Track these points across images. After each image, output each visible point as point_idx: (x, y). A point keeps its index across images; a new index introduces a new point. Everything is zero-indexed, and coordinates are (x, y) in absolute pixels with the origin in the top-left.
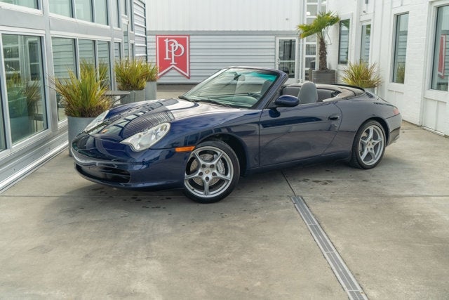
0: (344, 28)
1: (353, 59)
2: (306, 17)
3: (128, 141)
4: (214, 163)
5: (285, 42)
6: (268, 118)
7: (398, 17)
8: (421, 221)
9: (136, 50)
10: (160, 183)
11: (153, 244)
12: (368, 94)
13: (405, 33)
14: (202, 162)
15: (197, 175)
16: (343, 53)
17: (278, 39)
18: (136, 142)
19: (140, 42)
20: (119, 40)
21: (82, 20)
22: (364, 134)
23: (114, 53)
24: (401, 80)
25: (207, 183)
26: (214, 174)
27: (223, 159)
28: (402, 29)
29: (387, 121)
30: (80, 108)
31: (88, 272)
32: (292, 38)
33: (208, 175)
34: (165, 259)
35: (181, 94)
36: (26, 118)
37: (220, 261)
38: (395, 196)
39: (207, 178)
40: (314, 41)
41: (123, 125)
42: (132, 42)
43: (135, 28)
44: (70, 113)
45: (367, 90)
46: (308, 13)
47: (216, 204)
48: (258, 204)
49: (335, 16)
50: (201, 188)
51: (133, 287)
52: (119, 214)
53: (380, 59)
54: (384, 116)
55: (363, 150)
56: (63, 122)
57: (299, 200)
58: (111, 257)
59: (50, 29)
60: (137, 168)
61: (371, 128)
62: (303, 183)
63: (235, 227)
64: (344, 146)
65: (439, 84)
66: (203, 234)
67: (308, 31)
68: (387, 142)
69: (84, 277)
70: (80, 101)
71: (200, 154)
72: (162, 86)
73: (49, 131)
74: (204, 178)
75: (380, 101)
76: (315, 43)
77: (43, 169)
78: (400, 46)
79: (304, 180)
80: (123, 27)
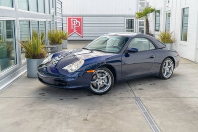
0: (157, 14)
1: (162, 29)
2: (139, 8)
3: (66, 68)
5: (129, 20)
7: (183, 9)
9: (58, 24)
13: (187, 16)
14: (98, 77)
16: (157, 25)
17: (125, 19)
18: (69, 68)
19: (59, 21)
20: (50, 20)
21: (33, 12)
23: (48, 25)
24: (186, 40)
26: (103, 82)
28: (186, 14)
30: (33, 54)
32: (133, 18)
36: (6, 59)
39: (100, 84)
40: (143, 20)
42: (56, 21)
43: (57, 14)
46: (140, 6)
49: (153, 8)
50: (96, 88)
53: (175, 30)
54: (173, 56)
55: (164, 71)
56: (24, 60)
59: (18, 17)
67: (140, 15)
72: (70, 41)
73: (18, 65)
74: (98, 84)
77: (15, 84)
78: (185, 22)
80: (52, 14)
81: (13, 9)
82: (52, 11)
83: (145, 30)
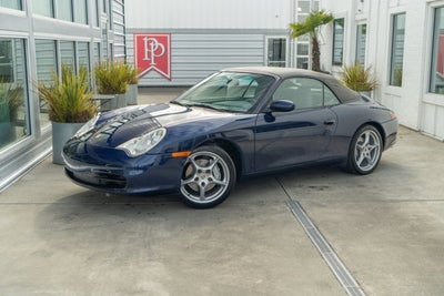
0: (338, 27)
1: (348, 60)
2: (297, 14)
3: (123, 146)
4: (210, 168)
5: (274, 40)
6: (264, 123)
7: (395, 17)
8: (417, 223)
9: (115, 50)
10: (154, 189)
11: (153, 247)
12: (364, 98)
13: (403, 32)
14: (198, 168)
15: (193, 180)
16: (337, 53)
17: (267, 37)
18: (132, 147)
19: (118, 41)
20: (99, 40)
21: (62, 20)
22: (360, 139)
23: (94, 53)
24: (399, 83)
25: (203, 189)
26: (210, 179)
27: (219, 165)
28: (399, 27)
29: (383, 125)
30: (66, 113)
31: (93, 274)
32: (282, 37)
33: (204, 181)
34: (166, 261)
35: (172, 98)
36: (7, 124)
37: (221, 262)
38: (392, 201)
39: (203, 184)
40: (306, 40)
41: (110, 132)
42: (110, 41)
43: (115, 27)
44: (54, 119)
45: (363, 94)
46: (300, 9)
47: (211, 210)
48: (254, 209)
49: (328, 14)
50: (197, 193)
51: (139, 285)
52: (115, 219)
53: (376, 60)
54: (380, 121)
55: (359, 155)
56: (47, 127)
57: (295, 205)
58: (113, 259)
59: (34, 31)
60: (133, 173)
61: (367, 133)
62: (298, 189)
63: (233, 231)
64: (340, 151)
65: (438, 87)
66: (201, 238)
67: (300, 30)
68: (383, 147)
69: (90, 278)
70: (65, 106)
71: (196, 159)
72: (144, 89)
74: (200, 184)
75: (376, 105)
76: (308, 42)
77: (28, 177)
78: (398, 45)
79: (300, 186)
80: (102, 26)
81: (23, 13)
82: (104, 19)
83: (310, 63)
